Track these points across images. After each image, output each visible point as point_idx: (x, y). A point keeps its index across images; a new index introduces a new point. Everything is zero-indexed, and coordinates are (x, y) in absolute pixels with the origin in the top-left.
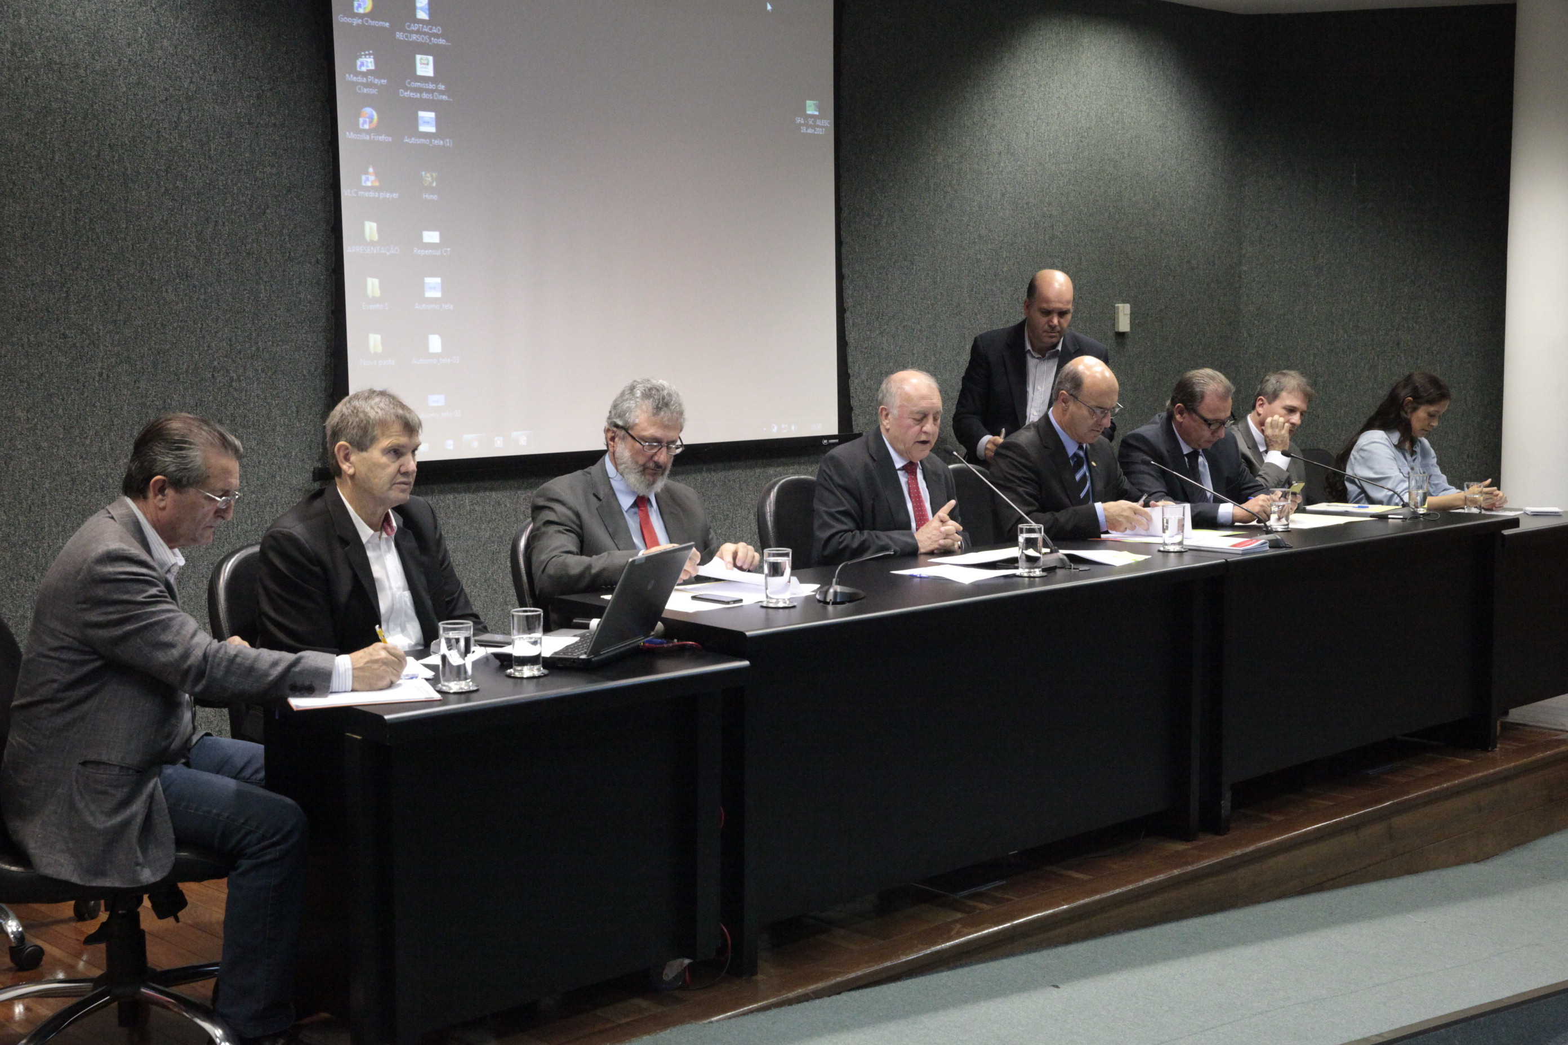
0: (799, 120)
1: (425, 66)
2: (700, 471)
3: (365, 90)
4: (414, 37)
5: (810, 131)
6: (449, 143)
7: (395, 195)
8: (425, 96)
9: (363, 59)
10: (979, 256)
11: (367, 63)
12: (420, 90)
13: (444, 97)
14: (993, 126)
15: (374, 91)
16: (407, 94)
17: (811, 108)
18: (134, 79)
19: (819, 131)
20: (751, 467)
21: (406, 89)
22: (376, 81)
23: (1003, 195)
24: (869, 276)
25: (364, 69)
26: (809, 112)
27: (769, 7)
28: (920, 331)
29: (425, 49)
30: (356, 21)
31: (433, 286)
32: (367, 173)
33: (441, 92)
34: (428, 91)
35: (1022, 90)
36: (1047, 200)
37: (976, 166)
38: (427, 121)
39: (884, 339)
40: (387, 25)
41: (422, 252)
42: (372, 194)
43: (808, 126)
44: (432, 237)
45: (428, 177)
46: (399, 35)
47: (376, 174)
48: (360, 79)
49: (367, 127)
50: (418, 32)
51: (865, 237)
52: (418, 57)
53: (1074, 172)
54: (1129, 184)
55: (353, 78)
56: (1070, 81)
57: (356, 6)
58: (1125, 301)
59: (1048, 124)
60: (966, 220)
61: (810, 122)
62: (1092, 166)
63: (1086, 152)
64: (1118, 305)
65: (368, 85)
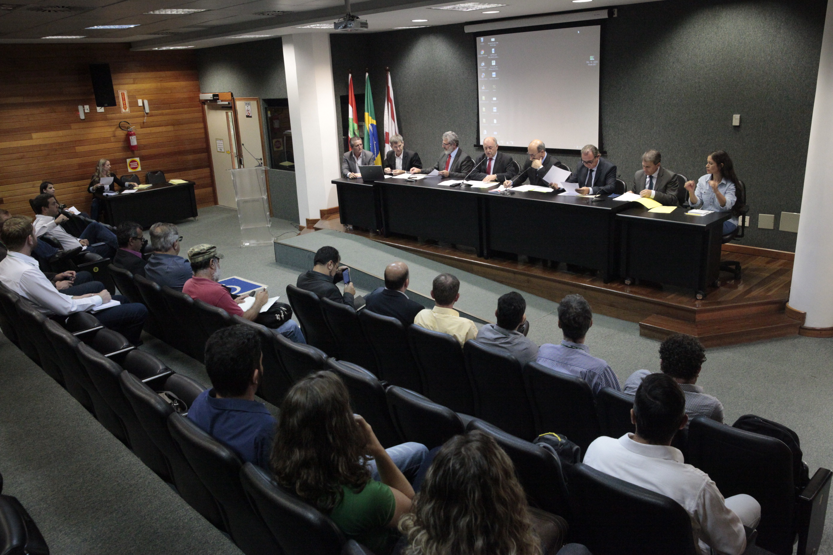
0: (587, 62)
1: (494, 63)
2: (559, 155)
5: (591, 65)
6: (498, 79)
7: (488, 91)
10: (661, 98)
11: (483, 64)
12: (493, 68)
13: (497, 69)
14: (671, 53)
17: (592, 58)
18: (451, 73)
19: (594, 64)
20: (574, 156)
21: (490, 68)
22: (485, 68)
23: (674, 77)
26: (591, 59)
27: (579, 32)
29: (493, 59)
30: (481, 56)
31: (495, 109)
35: (686, 39)
36: (697, 77)
37: (661, 68)
38: (494, 74)
39: (620, 124)
40: (487, 55)
41: (493, 102)
42: (484, 91)
43: (590, 63)
44: (495, 99)
45: (494, 86)
46: (489, 57)
47: (485, 87)
50: (493, 56)
52: (492, 61)
53: (713, 65)
54: (747, 67)
55: (480, 68)
56: (713, 31)
57: (481, 53)
58: (739, 114)
59: (699, 49)
60: (656, 86)
61: (591, 62)
62: (724, 62)
63: (721, 57)
64: (734, 115)
65: (483, 69)
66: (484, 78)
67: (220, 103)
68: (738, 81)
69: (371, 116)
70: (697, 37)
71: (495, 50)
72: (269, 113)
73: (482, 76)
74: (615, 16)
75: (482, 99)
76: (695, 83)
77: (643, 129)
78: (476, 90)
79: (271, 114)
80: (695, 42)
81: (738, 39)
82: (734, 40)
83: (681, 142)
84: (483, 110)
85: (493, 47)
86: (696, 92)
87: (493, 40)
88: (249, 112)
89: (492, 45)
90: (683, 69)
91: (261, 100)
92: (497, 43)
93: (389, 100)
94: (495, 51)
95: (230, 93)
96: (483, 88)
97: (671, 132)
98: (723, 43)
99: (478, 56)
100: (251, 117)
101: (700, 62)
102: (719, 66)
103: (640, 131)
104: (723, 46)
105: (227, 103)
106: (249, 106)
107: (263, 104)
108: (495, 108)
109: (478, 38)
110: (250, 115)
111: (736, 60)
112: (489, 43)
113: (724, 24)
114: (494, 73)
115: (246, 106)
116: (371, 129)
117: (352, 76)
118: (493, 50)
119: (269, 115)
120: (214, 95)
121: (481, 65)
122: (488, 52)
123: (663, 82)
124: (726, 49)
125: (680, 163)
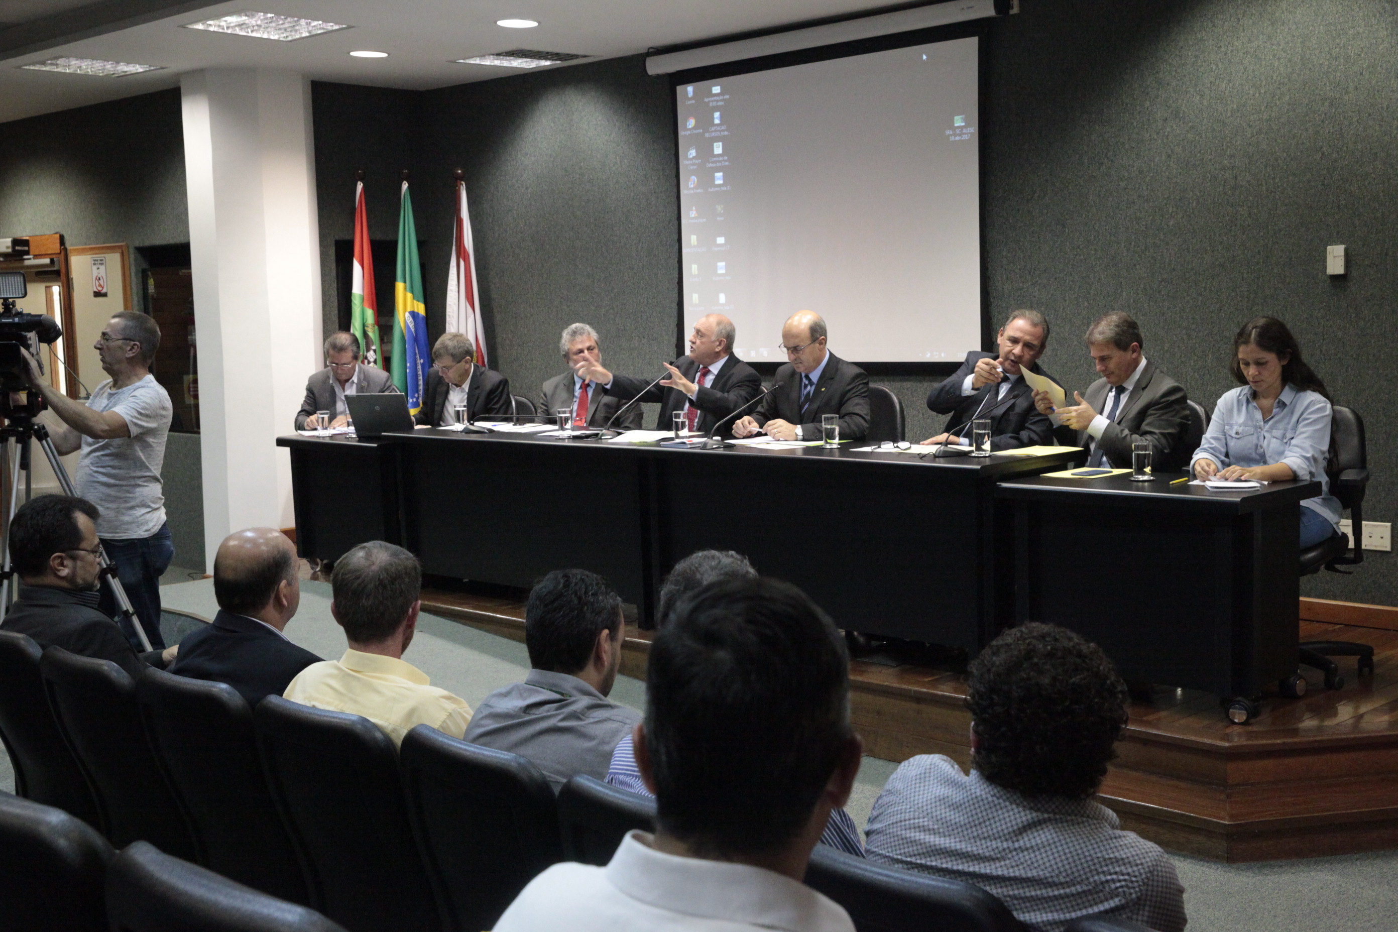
0: (948, 132)
1: (718, 149)
3: (692, 167)
4: (713, 134)
5: (957, 138)
6: (729, 188)
7: (704, 220)
8: (718, 164)
9: (691, 152)
10: (1138, 214)
11: (693, 153)
12: (715, 162)
13: (727, 163)
14: (1157, 97)
15: (695, 167)
16: (711, 165)
17: (958, 122)
18: (615, 180)
19: (965, 137)
21: (709, 163)
22: (696, 162)
23: (1169, 156)
24: (1022, 239)
25: (691, 157)
26: (956, 125)
27: (924, 57)
28: (1073, 281)
29: (717, 139)
30: (689, 132)
31: (721, 267)
32: (692, 210)
33: (725, 161)
34: (720, 162)
35: (1195, 57)
36: (1228, 152)
37: (1134, 136)
38: (719, 178)
40: (701, 131)
41: (716, 249)
42: (694, 221)
43: (955, 135)
44: (721, 240)
45: (719, 208)
46: (707, 135)
47: (696, 210)
48: (690, 162)
49: (692, 186)
50: (715, 131)
51: (1019, 210)
52: (715, 144)
53: (1267, 121)
54: (1355, 119)
55: (686, 162)
56: (1263, 34)
57: (688, 125)
58: (1342, 243)
59: (1230, 81)
60: (1123, 184)
61: (958, 131)
62: (1294, 110)
63: (1287, 98)
64: (1329, 247)
65: (693, 164)
66: (696, 187)
67: (30, 261)
68: (1334, 155)
69: (412, 292)
70: (1223, 49)
71: (721, 115)
72: (151, 282)
73: (689, 185)
74: (1015, 10)
75: (691, 241)
76: (1224, 168)
77: (1094, 300)
78: (676, 222)
79: (156, 286)
80: (1217, 65)
81: (1327, 49)
82: (1317, 52)
83: (1194, 326)
84: (691, 270)
85: (716, 109)
86: (1225, 194)
87: (716, 90)
88: (101, 282)
89: (714, 104)
90: (1190, 136)
91: (132, 250)
92: (727, 97)
93: (462, 253)
94: (721, 117)
95: (58, 236)
96: (693, 214)
97: (1166, 304)
98: (1290, 61)
99: (681, 133)
100: (105, 295)
101: (1232, 116)
102: (1282, 120)
103: (1086, 304)
104: (1290, 70)
105: (47, 261)
106: (102, 268)
107: (136, 260)
108: (721, 264)
109: (679, 89)
110: (104, 291)
111: (1327, 104)
112: (706, 100)
113: (1290, 12)
114: (719, 175)
115: (95, 268)
116: (412, 326)
117: (364, 188)
118: (717, 115)
119: (151, 289)
120: (16, 242)
121: (689, 155)
122: (705, 122)
123: (1141, 172)
124: (1299, 75)
125: (1193, 383)
